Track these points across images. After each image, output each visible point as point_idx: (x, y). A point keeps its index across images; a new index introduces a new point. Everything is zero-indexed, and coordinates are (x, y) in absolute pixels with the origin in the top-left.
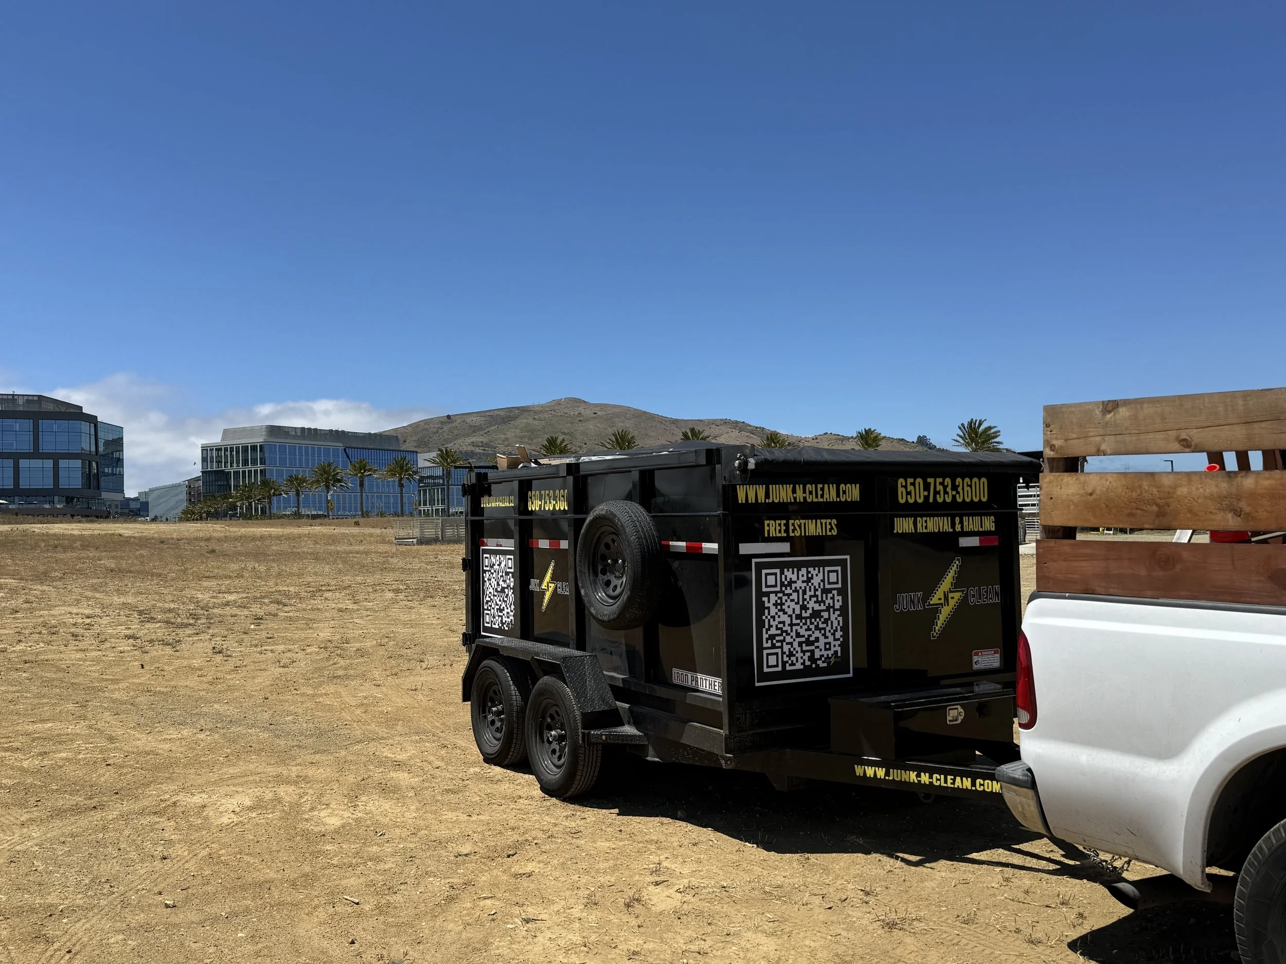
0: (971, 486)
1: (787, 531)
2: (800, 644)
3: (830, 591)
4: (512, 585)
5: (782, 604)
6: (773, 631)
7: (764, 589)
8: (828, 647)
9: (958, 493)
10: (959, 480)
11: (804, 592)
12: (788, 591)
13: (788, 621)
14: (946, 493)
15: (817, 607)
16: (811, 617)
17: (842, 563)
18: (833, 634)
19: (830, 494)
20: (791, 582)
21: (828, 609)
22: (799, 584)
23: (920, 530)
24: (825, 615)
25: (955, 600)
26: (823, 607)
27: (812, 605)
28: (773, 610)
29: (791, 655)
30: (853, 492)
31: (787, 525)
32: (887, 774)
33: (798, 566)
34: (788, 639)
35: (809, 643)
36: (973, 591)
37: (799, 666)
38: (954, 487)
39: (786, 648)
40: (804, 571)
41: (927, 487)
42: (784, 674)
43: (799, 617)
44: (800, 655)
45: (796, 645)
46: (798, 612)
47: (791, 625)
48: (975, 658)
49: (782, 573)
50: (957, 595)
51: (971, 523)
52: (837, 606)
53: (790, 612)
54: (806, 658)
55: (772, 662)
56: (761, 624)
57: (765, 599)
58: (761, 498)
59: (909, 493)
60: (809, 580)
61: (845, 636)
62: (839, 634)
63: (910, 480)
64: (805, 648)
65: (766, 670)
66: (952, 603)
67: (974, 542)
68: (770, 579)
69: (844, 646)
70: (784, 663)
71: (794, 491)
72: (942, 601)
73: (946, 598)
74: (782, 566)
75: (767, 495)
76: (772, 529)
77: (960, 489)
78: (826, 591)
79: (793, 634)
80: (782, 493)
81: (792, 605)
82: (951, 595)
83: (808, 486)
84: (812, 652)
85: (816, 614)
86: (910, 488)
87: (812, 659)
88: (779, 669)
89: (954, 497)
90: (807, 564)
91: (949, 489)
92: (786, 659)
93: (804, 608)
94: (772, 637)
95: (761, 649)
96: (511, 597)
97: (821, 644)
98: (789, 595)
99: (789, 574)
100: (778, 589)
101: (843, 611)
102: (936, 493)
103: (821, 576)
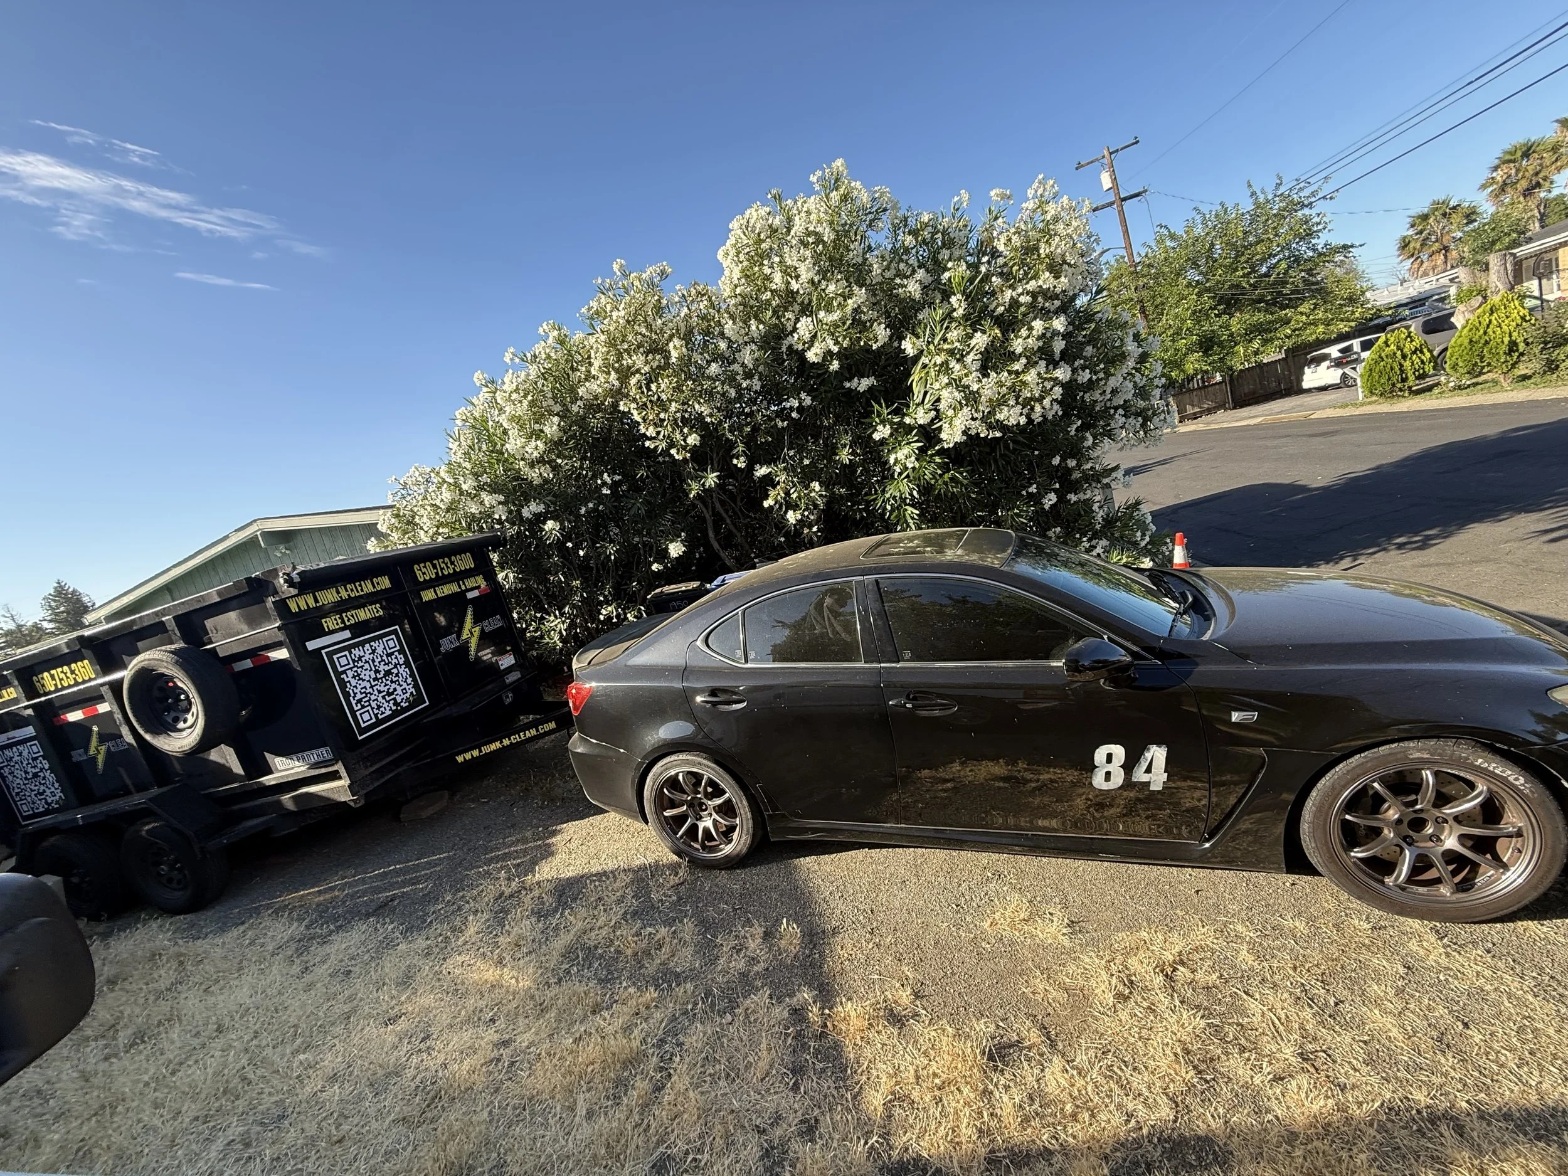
0: (461, 559)
1: (343, 622)
2: (383, 697)
3: (392, 654)
4: (47, 766)
5: (359, 675)
6: (359, 696)
7: (340, 670)
8: (404, 691)
9: (455, 566)
10: (453, 558)
11: (373, 661)
12: (360, 664)
13: (368, 685)
14: (448, 567)
15: (387, 668)
16: (385, 676)
17: (395, 632)
18: (406, 682)
19: (368, 587)
20: (360, 658)
21: (395, 666)
22: (367, 657)
23: (440, 595)
24: (395, 671)
25: (479, 632)
26: (391, 666)
27: (382, 668)
28: (353, 682)
29: (379, 707)
30: (385, 583)
31: (341, 618)
32: (480, 751)
33: (362, 644)
34: (373, 697)
35: (389, 694)
36: (486, 623)
37: (388, 713)
38: (452, 563)
39: (374, 704)
40: (367, 646)
41: (435, 567)
42: (379, 722)
43: (376, 679)
44: (386, 705)
45: (380, 699)
46: (373, 676)
47: (372, 687)
49: (350, 653)
50: (477, 629)
51: (470, 583)
52: (401, 662)
53: (367, 678)
54: (391, 705)
55: (366, 718)
56: (347, 695)
57: (344, 676)
58: (312, 603)
59: (424, 574)
60: (374, 652)
61: (415, 680)
62: (409, 680)
63: (422, 565)
64: (388, 698)
65: (363, 725)
66: (476, 634)
67: (475, 593)
68: (342, 660)
69: (416, 686)
70: (376, 715)
71: (338, 592)
72: (469, 636)
73: (471, 633)
74: (349, 648)
75: (316, 601)
76: (330, 624)
77: (456, 563)
78: (389, 655)
79: (376, 692)
80: (328, 597)
81: (367, 673)
82: (473, 631)
83: (348, 586)
84: (395, 699)
85: (388, 673)
86: (424, 570)
87: (396, 704)
88: (374, 720)
89: (454, 569)
90: (368, 641)
91: (449, 565)
92: (376, 711)
93: (377, 672)
94: (359, 701)
95: (353, 713)
96: (50, 777)
97: (399, 691)
98: (362, 667)
99: (357, 652)
100: (352, 665)
101: (407, 664)
102: (442, 569)
103: (382, 646)
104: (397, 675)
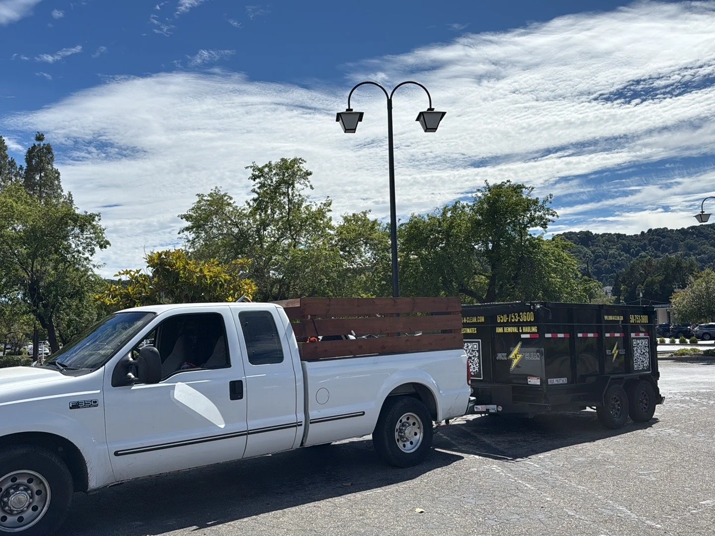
0: (526, 315)
3: (474, 351)
8: (473, 368)
9: (521, 318)
14: (515, 318)
15: (470, 355)
17: (478, 342)
18: (476, 365)
21: (474, 356)
23: (505, 331)
24: (473, 358)
25: (519, 358)
26: (472, 356)
30: (482, 319)
38: (519, 316)
41: (507, 316)
48: (529, 380)
51: (526, 329)
52: (477, 356)
60: (467, 347)
61: (480, 365)
62: (477, 365)
63: (501, 314)
66: (518, 358)
67: (527, 336)
69: (479, 369)
72: (514, 357)
73: (516, 356)
77: (521, 317)
78: (473, 351)
82: (518, 355)
86: (502, 317)
89: (519, 320)
90: (467, 342)
91: (517, 317)
101: (479, 357)
102: (512, 318)
103: (472, 346)
104: (473, 360)
